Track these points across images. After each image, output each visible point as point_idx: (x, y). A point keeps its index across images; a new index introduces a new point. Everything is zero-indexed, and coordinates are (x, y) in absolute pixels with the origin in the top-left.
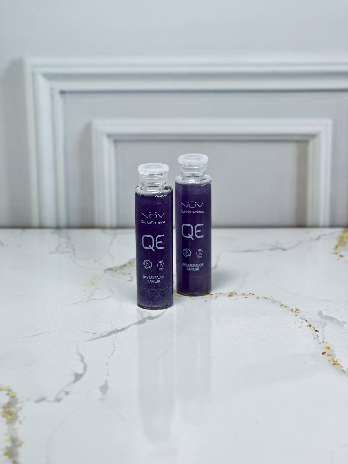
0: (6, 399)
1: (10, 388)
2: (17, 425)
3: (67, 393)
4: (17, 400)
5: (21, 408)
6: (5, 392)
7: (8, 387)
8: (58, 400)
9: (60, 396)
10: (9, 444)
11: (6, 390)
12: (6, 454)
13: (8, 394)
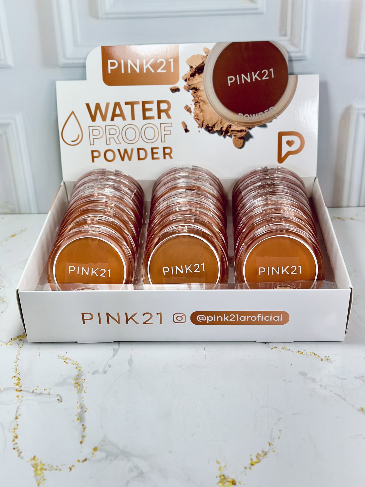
0: (76, 372)
1: (78, 363)
2: (83, 394)
3: (110, 366)
4: (82, 373)
5: (84, 380)
6: (75, 366)
7: (77, 361)
8: (105, 372)
9: (106, 369)
10: (79, 410)
11: (75, 364)
12: (78, 419)
13: (76, 368)
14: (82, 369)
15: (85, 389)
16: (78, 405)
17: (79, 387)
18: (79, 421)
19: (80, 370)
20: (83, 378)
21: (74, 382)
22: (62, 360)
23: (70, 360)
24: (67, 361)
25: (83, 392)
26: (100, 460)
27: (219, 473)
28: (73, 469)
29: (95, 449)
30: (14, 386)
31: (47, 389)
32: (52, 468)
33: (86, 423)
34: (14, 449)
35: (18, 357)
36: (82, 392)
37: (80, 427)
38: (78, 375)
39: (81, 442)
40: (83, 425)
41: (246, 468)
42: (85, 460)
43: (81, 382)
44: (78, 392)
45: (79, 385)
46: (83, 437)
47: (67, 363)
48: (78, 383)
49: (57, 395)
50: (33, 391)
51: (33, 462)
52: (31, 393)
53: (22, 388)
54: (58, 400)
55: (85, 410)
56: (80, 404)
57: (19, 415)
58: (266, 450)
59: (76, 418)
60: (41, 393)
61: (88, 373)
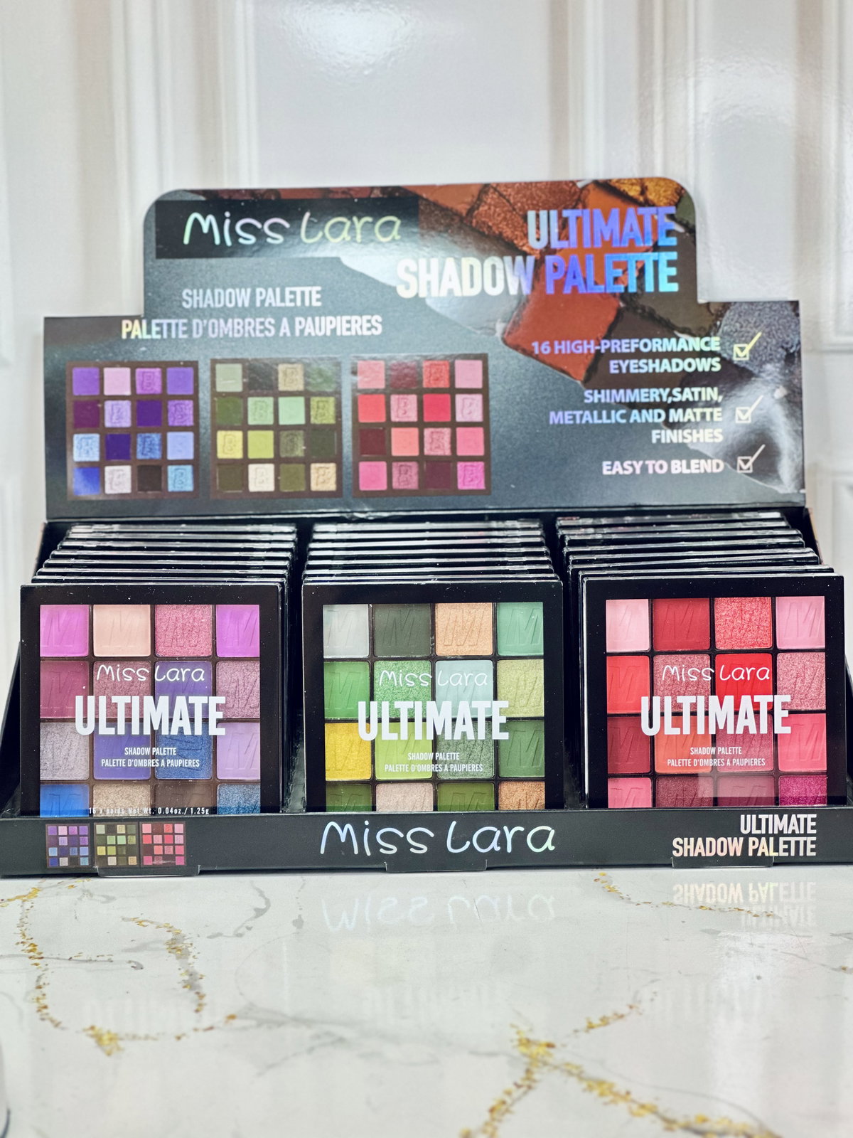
14: (182, 932)
15: (192, 955)
16: (182, 971)
17: (179, 952)
18: (186, 989)
19: (178, 933)
20: (185, 942)
21: (168, 946)
22: (134, 924)
23: (152, 923)
24: (144, 923)
25: (191, 956)
26: (244, 1028)
27: (517, 1037)
28: (184, 1039)
29: (232, 1017)
30: (23, 953)
31: (103, 956)
32: (134, 1037)
33: (204, 990)
34: (43, 1019)
35: (24, 920)
36: (187, 958)
37: (192, 995)
38: (172, 940)
39: (197, 1011)
40: (198, 993)
41: (576, 1031)
42: (211, 1028)
43: (184, 947)
44: (178, 958)
45: (180, 950)
46: (200, 1005)
47: (144, 926)
48: (177, 947)
49: (130, 962)
50: (71, 958)
51: (91, 1032)
52: (68, 961)
53: (42, 955)
54: (133, 967)
55: (199, 977)
56: (187, 971)
57: (44, 984)
58: (620, 1012)
59: (180, 986)
60: (90, 960)
61: (199, 936)
